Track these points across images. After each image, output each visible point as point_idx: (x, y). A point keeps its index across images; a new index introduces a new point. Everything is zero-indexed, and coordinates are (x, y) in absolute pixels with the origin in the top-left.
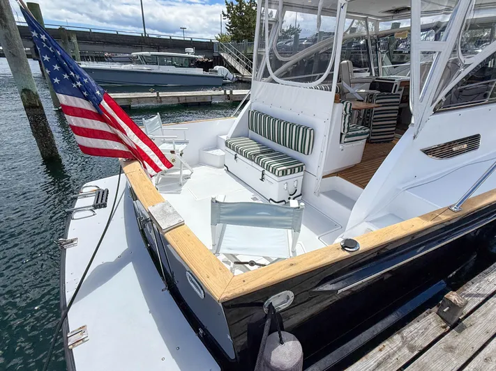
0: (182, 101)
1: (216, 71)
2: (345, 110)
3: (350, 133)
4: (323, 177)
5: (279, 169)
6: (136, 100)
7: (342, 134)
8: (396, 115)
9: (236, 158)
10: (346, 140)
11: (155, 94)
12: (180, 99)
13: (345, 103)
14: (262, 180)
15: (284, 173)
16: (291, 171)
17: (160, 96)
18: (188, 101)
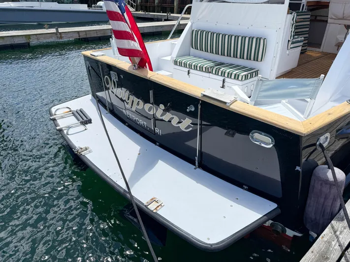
0: (83, 36)
1: (101, 7)
2: (293, 20)
3: (294, 40)
4: (276, 78)
5: (242, 74)
6: (34, 36)
7: (289, 41)
8: (308, 29)
9: (189, 73)
10: (292, 46)
11: (53, 30)
12: (81, 34)
13: (293, 14)
14: (223, 87)
15: (246, 77)
16: (251, 75)
17: (59, 31)
18: (88, 36)
